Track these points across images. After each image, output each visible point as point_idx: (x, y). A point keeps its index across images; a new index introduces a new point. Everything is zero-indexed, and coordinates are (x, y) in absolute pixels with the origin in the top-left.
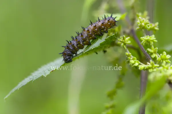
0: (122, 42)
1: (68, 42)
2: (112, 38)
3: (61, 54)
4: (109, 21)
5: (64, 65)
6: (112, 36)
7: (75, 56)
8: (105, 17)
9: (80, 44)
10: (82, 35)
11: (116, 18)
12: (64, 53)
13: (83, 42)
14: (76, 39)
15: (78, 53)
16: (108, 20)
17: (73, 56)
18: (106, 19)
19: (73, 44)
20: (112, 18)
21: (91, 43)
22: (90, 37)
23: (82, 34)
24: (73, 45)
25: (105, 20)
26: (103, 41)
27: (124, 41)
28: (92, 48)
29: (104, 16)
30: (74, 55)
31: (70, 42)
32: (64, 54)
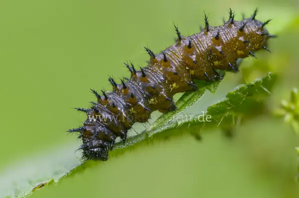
0: (289, 110)
1: (99, 97)
2: (251, 90)
3: (74, 131)
4: (241, 30)
5: (81, 168)
6: (252, 86)
7: (119, 143)
8: (231, 17)
9: (135, 104)
10: (144, 75)
11: (267, 23)
12: (85, 130)
13: (147, 98)
14: (125, 87)
15: (131, 133)
16: (239, 27)
17: (112, 142)
18: (232, 22)
19: (113, 104)
20: (256, 21)
21: (178, 106)
22: (171, 82)
23: (143, 73)
24: (114, 106)
25: (230, 27)
26: (219, 102)
27: (293, 107)
28: (180, 123)
29: (229, 15)
30: (118, 139)
31: (103, 97)
32: (84, 133)
